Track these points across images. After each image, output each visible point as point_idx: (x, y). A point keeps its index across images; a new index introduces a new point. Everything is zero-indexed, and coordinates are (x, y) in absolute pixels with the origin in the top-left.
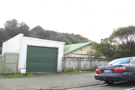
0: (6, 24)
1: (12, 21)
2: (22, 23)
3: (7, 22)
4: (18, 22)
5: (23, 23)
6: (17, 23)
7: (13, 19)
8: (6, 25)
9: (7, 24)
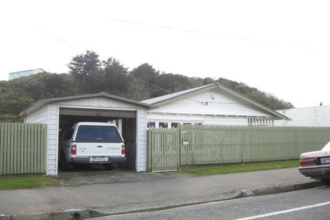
0: (72, 64)
1: (86, 56)
2: (110, 60)
3: (74, 59)
4: (99, 59)
5: (113, 60)
6: (98, 61)
7: (88, 52)
8: (72, 66)
9: (75, 64)
